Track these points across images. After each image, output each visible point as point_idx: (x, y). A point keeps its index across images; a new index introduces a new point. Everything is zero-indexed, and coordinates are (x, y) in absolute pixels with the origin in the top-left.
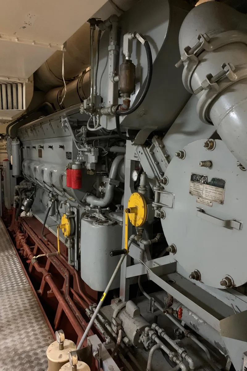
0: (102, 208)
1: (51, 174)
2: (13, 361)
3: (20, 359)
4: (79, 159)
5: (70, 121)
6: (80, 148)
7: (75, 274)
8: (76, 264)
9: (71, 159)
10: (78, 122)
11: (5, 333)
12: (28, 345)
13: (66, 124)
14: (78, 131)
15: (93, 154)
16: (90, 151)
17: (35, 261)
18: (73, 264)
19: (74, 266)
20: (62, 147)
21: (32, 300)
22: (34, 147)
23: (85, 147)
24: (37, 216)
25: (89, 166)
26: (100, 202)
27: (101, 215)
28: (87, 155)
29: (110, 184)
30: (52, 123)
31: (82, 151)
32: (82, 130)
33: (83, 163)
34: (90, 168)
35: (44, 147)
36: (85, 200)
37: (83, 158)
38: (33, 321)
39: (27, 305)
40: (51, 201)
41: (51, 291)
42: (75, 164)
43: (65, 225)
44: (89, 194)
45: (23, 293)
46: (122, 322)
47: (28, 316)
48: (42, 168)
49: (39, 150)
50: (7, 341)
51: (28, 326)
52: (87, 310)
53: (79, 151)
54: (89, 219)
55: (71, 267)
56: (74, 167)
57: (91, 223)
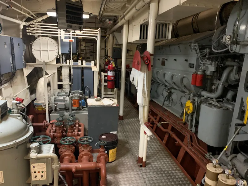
0: (216, 98)
1: (173, 76)
2: (161, 173)
3: (164, 173)
4: (201, 68)
5: (199, 46)
6: (202, 62)
7: (193, 135)
8: (193, 129)
9: (193, 68)
10: (202, 46)
11: (152, 159)
12: (167, 168)
13: (196, 47)
14: (201, 51)
15: (213, 66)
16: (211, 64)
17: (160, 125)
18: (191, 129)
19: (192, 131)
20: (186, 60)
21: (161, 146)
22: (159, 59)
23: (206, 61)
24: (154, 100)
25: (208, 73)
26: (213, 95)
27: (216, 103)
28: (207, 66)
29: (222, 85)
30: (181, 46)
31: (203, 64)
32: (207, 51)
33: (204, 71)
34: (209, 74)
35: (168, 60)
36: (200, 93)
37: (205, 68)
38: (165, 157)
39: (159, 148)
40: (167, 92)
41: (177, 142)
42: (199, 71)
43: (189, 106)
44: (203, 90)
45: (155, 142)
46: (235, 164)
47: (161, 154)
48: (165, 72)
49: (162, 61)
50: (155, 164)
51: (163, 159)
52: (206, 155)
53: (202, 63)
54: (208, 105)
55: (190, 131)
56: (199, 73)
57: (211, 107)
